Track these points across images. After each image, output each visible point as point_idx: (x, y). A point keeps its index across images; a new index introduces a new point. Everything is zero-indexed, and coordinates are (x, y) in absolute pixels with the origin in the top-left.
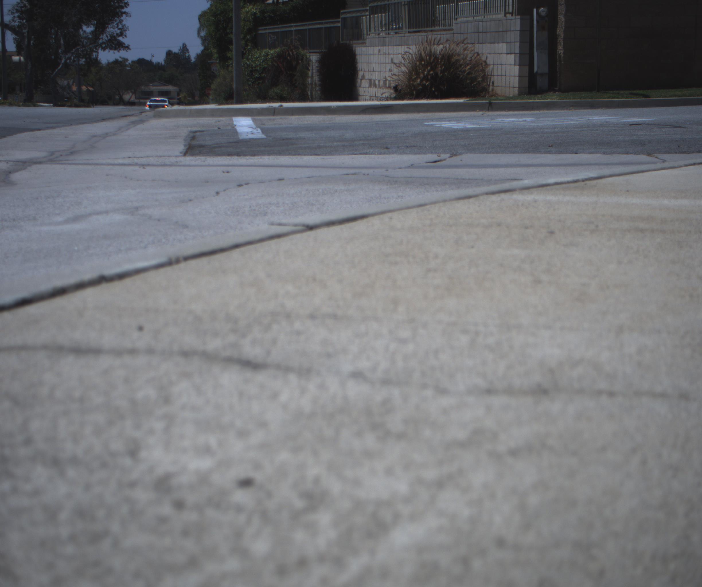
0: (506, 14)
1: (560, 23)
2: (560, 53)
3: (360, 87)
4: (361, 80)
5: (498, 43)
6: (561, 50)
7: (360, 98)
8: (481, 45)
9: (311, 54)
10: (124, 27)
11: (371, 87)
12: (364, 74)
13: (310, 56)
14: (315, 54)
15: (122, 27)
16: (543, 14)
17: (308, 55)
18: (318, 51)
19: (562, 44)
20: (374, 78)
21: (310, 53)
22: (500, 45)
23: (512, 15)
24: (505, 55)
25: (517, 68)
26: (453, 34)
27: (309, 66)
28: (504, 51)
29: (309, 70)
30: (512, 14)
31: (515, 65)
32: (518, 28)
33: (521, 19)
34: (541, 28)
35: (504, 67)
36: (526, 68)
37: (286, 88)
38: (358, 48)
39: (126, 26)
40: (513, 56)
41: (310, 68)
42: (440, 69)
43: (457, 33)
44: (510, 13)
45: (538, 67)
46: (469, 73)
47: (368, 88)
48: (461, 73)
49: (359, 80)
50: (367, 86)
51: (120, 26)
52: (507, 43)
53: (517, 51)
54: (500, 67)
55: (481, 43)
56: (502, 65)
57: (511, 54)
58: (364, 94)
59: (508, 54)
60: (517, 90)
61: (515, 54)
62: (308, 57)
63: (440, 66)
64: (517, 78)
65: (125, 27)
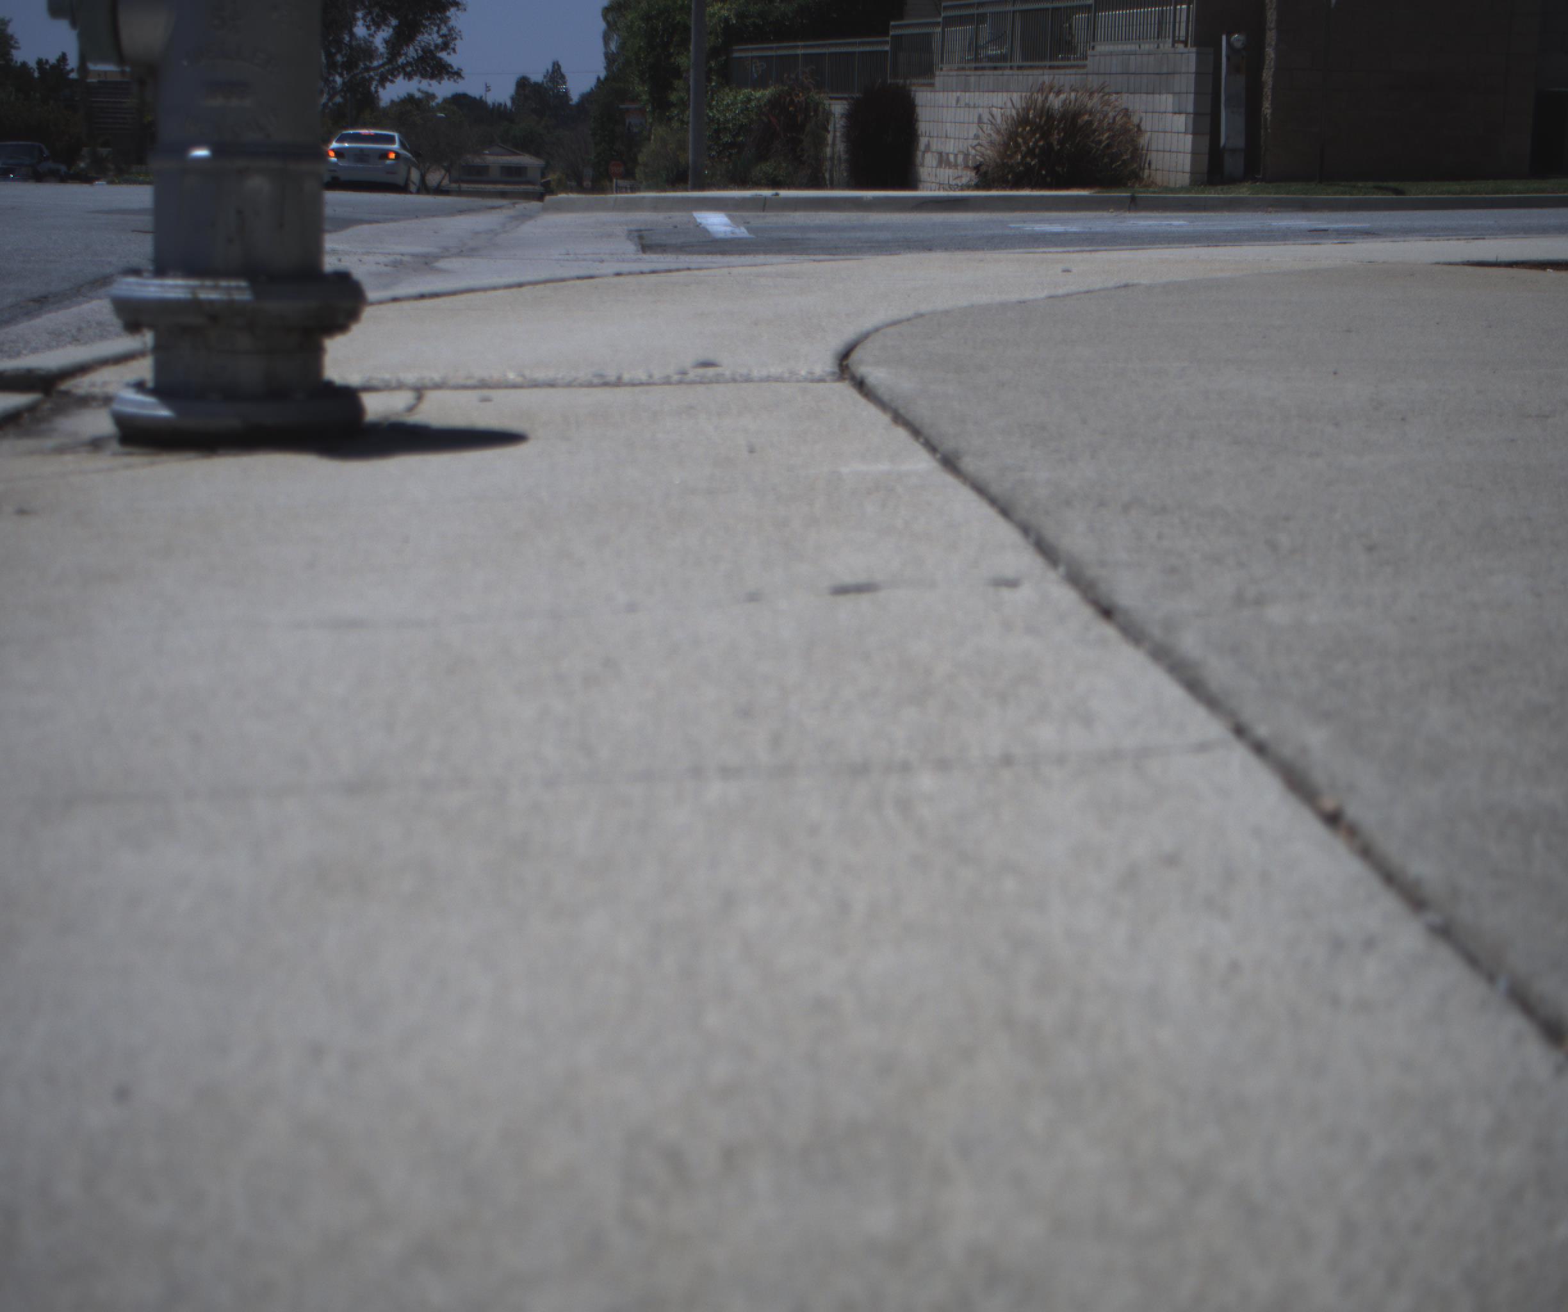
0: (1174, 42)
1: (1267, 62)
2: (1267, 114)
3: (922, 165)
4: (924, 152)
5: (1160, 93)
6: (1267, 108)
7: (921, 186)
8: (1131, 96)
9: (833, 102)
10: (452, 32)
11: (941, 167)
12: (929, 142)
13: (830, 105)
14: (839, 102)
15: (447, 33)
16: (1238, 45)
17: (827, 102)
18: (846, 95)
19: (1270, 98)
20: (947, 151)
21: (831, 98)
22: (1164, 97)
23: (1186, 46)
24: (1171, 115)
25: (1189, 137)
26: (1087, 74)
27: (828, 124)
28: (1170, 109)
29: (828, 132)
30: (1185, 43)
31: (1186, 133)
32: (1193, 68)
33: (1198, 54)
34: (1234, 69)
35: (1169, 135)
36: (1205, 141)
37: (784, 165)
38: (921, 93)
39: (457, 31)
40: (1183, 117)
41: (831, 128)
42: (1056, 137)
43: (1093, 74)
44: (1182, 42)
45: (1227, 138)
46: (1108, 146)
47: (937, 167)
48: (1094, 145)
49: (919, 154)
50: (935, 163)
51: (444, 30)
52: (1174, 93)
53: (1190, 109)
54: (1162, 135)
55: (1131, 93)
56: (1165, 132)
57: (1180, 113)
58: (929, 180)
59: (1175, 113)
60: (1187, 176)
61: (1187, 114)
62: (827, 107)
63: (1056, 132)
64: (1189, 156)
65: (455, 31)
